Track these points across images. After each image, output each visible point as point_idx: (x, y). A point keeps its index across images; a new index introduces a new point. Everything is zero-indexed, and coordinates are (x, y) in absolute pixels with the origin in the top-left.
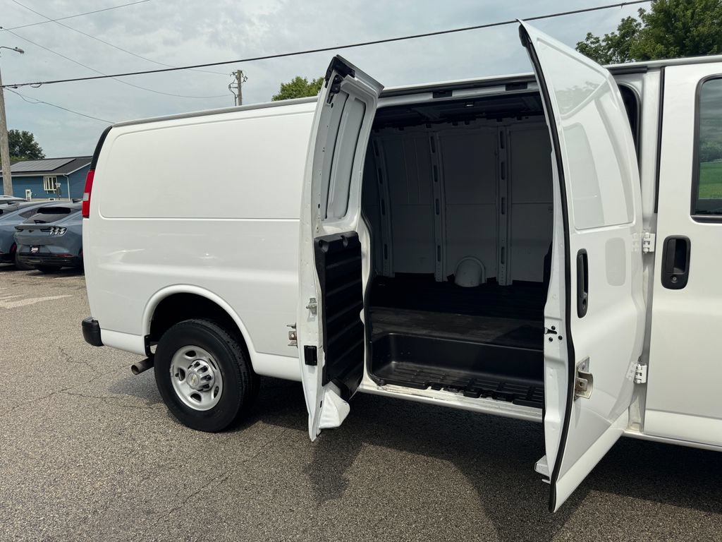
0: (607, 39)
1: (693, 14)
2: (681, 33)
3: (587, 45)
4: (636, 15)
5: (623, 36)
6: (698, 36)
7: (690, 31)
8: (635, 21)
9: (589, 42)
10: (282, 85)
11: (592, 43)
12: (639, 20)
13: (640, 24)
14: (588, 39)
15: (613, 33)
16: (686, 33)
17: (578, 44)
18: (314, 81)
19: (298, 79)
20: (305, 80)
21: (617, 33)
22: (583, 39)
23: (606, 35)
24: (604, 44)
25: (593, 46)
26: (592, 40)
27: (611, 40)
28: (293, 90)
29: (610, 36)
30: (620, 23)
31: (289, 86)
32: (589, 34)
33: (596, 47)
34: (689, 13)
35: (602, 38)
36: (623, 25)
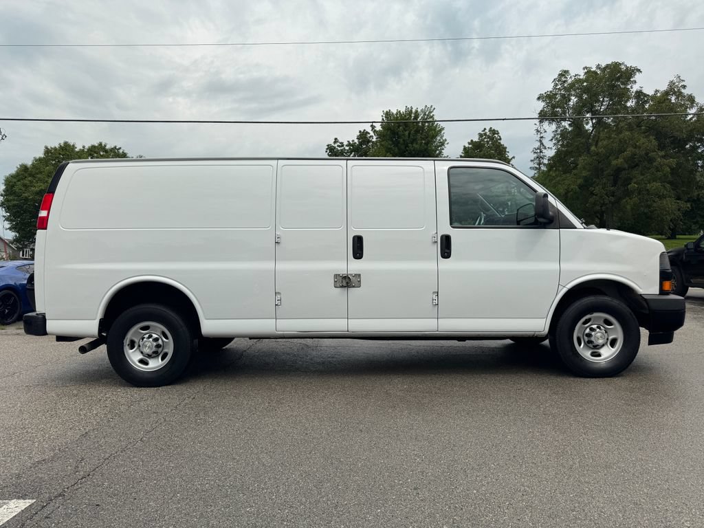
0: (349, 144)
1: (409, 134)
2: (403, 147)
3: (335, 147)
4: (369, 129)
5: (361, 144)
6: (414, 150)
7: (408, 147)
8: (369, 133)
9: (336, 145)
10: (46, 148)
11: (338, 146)
12: (372, 134)
13: (372, 136)
14: (335, 142)
15: (353, 141)
16: (406, 147)
17: (328, 145)
18: (84, 147)
19: (66, 143)
20: (73, 146)
21: (356, 141)
22: (331, 142)
23: (348, 142)
24: (347, 148)
25: (339, 149)
26: (338, 144)
27: (352, 145)
28: (60, 154)
29: (351, 142)
30: (358, 134)
31: (55, 149)
32: (336, 139)
33: (341, 150)
34: (407, 133)
35: (346, 143)
36: (360, 135)
